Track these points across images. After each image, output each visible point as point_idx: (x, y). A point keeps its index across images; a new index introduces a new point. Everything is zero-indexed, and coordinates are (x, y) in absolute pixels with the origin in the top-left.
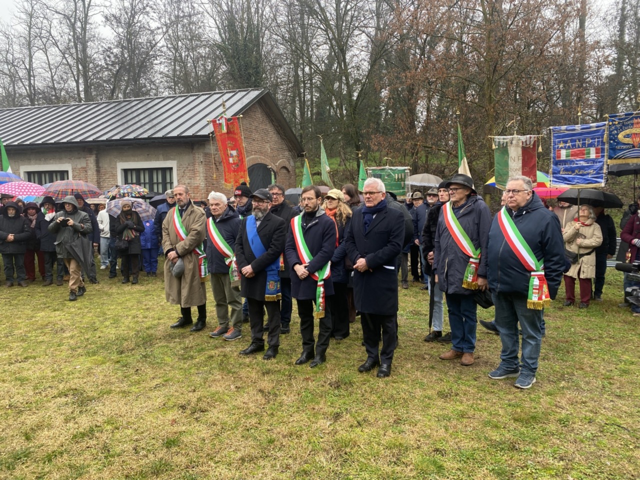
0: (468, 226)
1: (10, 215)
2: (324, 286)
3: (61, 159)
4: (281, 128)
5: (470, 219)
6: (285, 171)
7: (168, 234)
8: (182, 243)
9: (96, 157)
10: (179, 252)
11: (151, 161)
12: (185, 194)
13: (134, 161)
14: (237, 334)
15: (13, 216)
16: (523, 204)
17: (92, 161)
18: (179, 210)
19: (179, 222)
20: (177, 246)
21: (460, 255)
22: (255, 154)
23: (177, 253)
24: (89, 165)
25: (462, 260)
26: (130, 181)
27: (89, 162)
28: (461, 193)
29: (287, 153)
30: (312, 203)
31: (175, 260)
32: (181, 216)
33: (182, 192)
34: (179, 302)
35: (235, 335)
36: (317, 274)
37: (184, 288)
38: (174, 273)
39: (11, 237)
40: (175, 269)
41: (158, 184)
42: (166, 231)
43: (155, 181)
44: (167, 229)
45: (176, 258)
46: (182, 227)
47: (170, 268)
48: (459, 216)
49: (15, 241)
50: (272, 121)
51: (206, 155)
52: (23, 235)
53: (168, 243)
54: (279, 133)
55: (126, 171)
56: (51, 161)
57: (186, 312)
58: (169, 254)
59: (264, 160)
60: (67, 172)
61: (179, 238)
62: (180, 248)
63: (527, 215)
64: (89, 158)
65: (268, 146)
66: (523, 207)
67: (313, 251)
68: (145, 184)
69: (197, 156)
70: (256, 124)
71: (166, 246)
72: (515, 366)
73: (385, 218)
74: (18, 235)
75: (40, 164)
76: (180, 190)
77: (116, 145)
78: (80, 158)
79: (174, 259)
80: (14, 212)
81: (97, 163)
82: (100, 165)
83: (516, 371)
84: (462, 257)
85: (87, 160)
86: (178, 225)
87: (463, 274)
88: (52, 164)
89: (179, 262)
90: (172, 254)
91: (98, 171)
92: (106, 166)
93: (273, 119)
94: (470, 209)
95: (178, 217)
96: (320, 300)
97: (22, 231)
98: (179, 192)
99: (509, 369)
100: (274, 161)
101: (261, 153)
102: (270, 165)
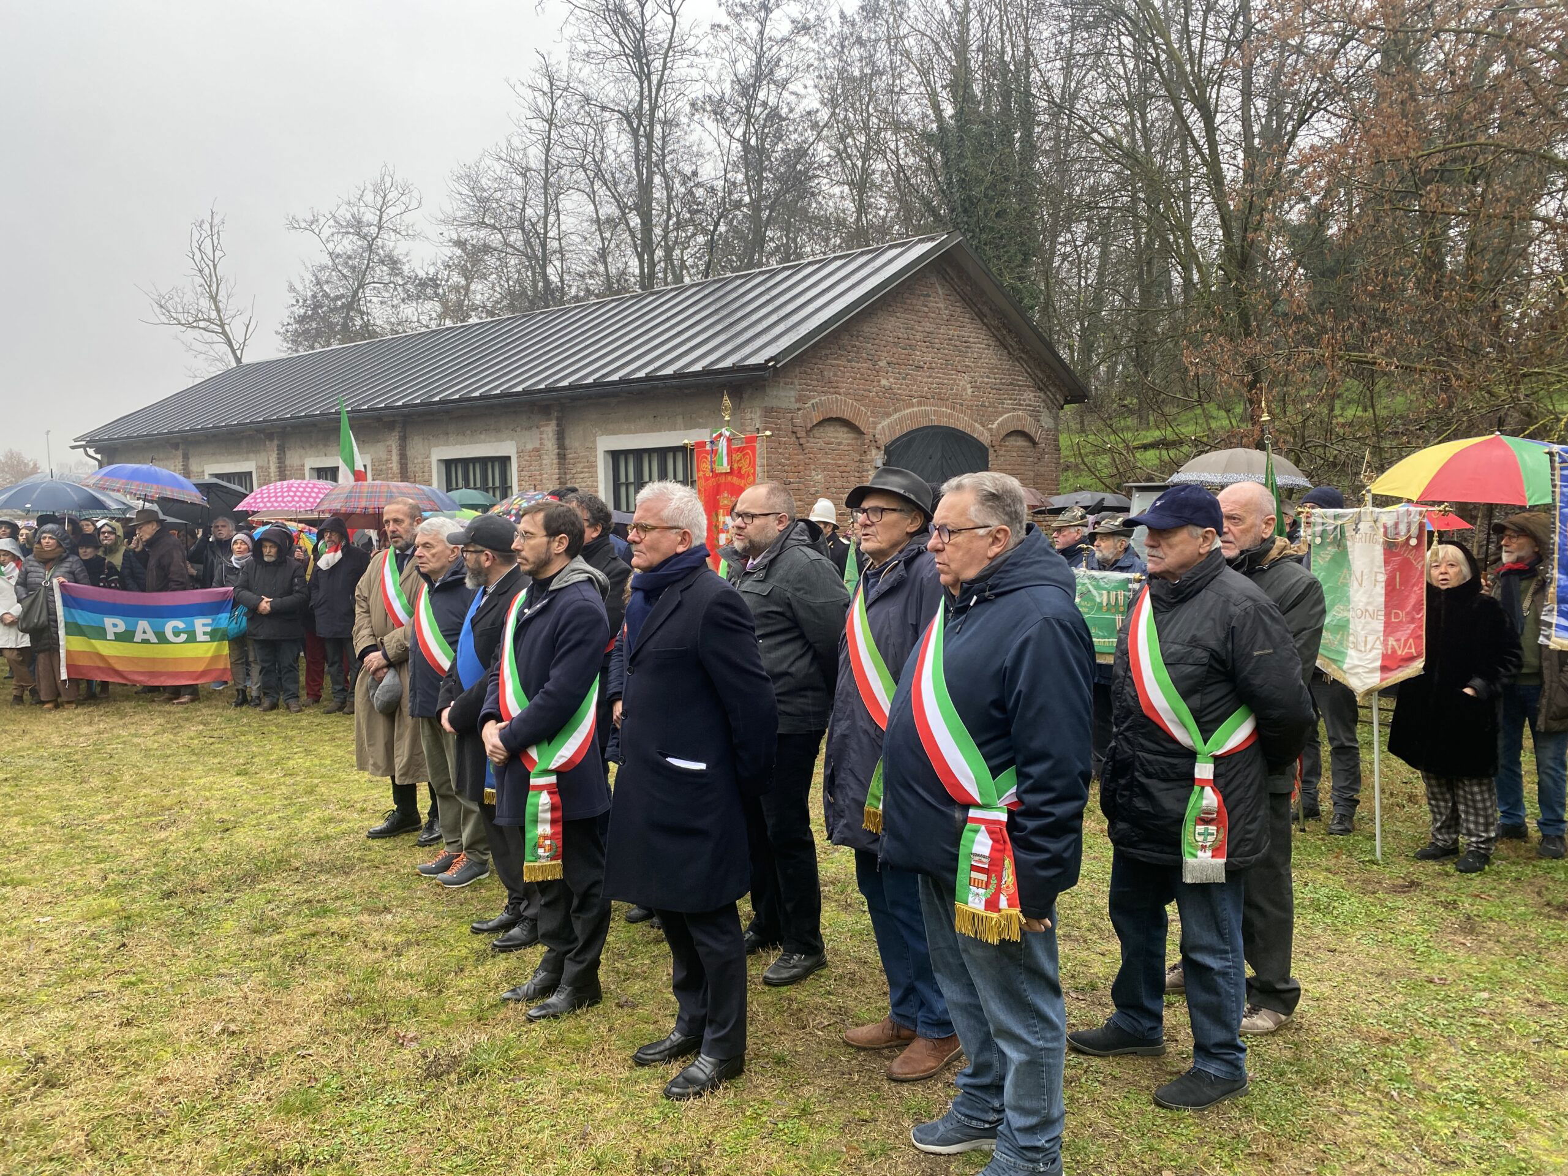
1: (266, 559)
3: (498, 430)
4: (1010, 331)
6: (1021, 442)
7: (368, 612)
8: (398, 633)
9: (558, 425)
10: (391, 653)
11: (659, 431)
12: (407, 521)
13: (629, 432)
14: (476, 869)
15: (273, 559)
17: (551, 435)
18: (397, 555)
19: (394, 584)
20: (386, 638)
22: (920, 404)
23: (385, 655)
24: (546, 442)
27: (544, 436)
28: (894, 525)
29: (1029, 396)
30: (532, 548)
31: (380, 674)
32: (400, 569)
33: (400, 517)
34: (389, 770)
35: (470, 873)
36: (533, 753)
37: (401, 737)
38: (376, 704)
39: (265, 604)
40: (380, 695)
42: (364, 604)
44: (366, 599)
45: (382, 668)
46: (399, 596)
47: (368, 691)
48: (870, 599)
49: (274, 613)
50: (981, 316)
51: (768, 412)
52: (288, 599)
53: (365, 632)
54: (1003, 345)
56: (483, 437)
57: (405, 795)
58: (366, 659)
59: (949, 416)
60: (509, 458)
61: (390, 621)
62: (394, 644)
63: (982, 607)
64: (545, 429)
65: (964, 381)
66: (973, 582)
69: (748, 416)
70: (928, 326)
71: (361, 641)
74: (278, 600)
75: (462, 443)
76: (398, 511)
77: (590, 397)
78: (531, 428)
79: (377, 670)
81: (560, 438)
82: (567, 442)
85: (542, 433)
86: (391, 591)
88: (484, 442)
89: (389, 678)
90: (375, 659)
91: (562, 457)
92: (577, 444)
93: (985, 309)
94: (893, 578)
95: (392, 572)
96: (543, 829)
97: (290, 592)
98: (393, 516)
100: (983, 414)
101: (941, 399)
102: (968, 430)
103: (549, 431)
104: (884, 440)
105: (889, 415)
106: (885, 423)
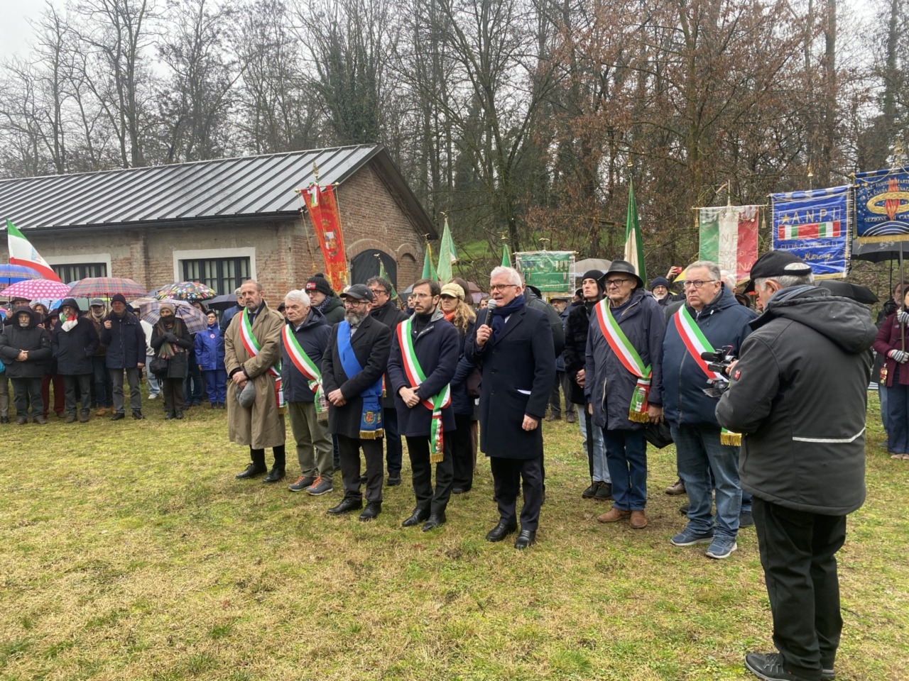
0: (633, 333)
1: (22, 325)
2: (442, 418)
3: (95, 247)
4: (403, 199)
5: (636, 323)
6: (409, 260)
7: (233, 348)
8: (252, 360)
9: (144, 244)
10: (249, 372)
11: (219, 247)
12: (256, 293)
13: (197, 248)
14: (327, 486)
15: (27, 325)
16: (708, 301)
17: (139, 250)
18: (249, 315)
19: (248, 331)
20: (245, 364)
21: (624, 374)
22: (365, 237)
23: (246, 373)
24: (135, 254)
25: (626, 381)
26: (191, 277)
27: (134, 250)
28: (627, 287)
29: (411, 235)
30: (425, 302)
31: (243, 384)
32: (251, 322)
33: (252, 290)
34: (249, 442)
35: (323, 487)
36: (431, 401)
37: (255, 422)
38: (241, 402)
39: (24, 354)
40: (243, 396)
41: (229, 279)
42: (230, 344)
43: (226, 276)
44: (231, 341)
45: (244, 381)
46: (252, 338)
47: (235, 395)
48: (620, 320)
49: (29, 361)
50: (389, 190)
51: (296, 238)
52: (39, 351)
53: (233, 360)
54: (399, 206)
55: (185, 263)
56: (83, 250)
57: (258, 455)
58: (234, 376)
59: (379, 244)
60: (105, 265)
61: (248, 353)
62: (250, 367)
63: (717, 314)
64: (135, 246)
65: (384, 225)
66: (711, 305)
67: (426, 368)
68: (212, 280)
69: (283, 240)
70: (367, 195)
71: (231, 366)
72: (708, 528)
73: (521, 321)
74: (33, 352)
75: (67, 255)
76: (250, 287)
77: (172, 227)
78: (122, 245)
79: (241, 382)
80: (27, 320)
81: (146, 251)
82: (150, 254)
83: (708, 535)
84: (627, 378)
85: (132, 249)
86: (247, 335)
87: (629, 402)
88: (85, 254)
89: (248, 387)
90: (239, 376)
91: (147, 263)
92: (158, 256)
93: (392, 187)
94: (636, 309)
95: (247, 325)
96: (437, 437)
97: (39, 346)
98: (248, 289)
99: (699, 532)
100: (393, 246)
101: (374, 235)
102: (387, 252)
103: (138, 248)
104: (351, 256)
105: (351, 242)
106: (351, 247)
